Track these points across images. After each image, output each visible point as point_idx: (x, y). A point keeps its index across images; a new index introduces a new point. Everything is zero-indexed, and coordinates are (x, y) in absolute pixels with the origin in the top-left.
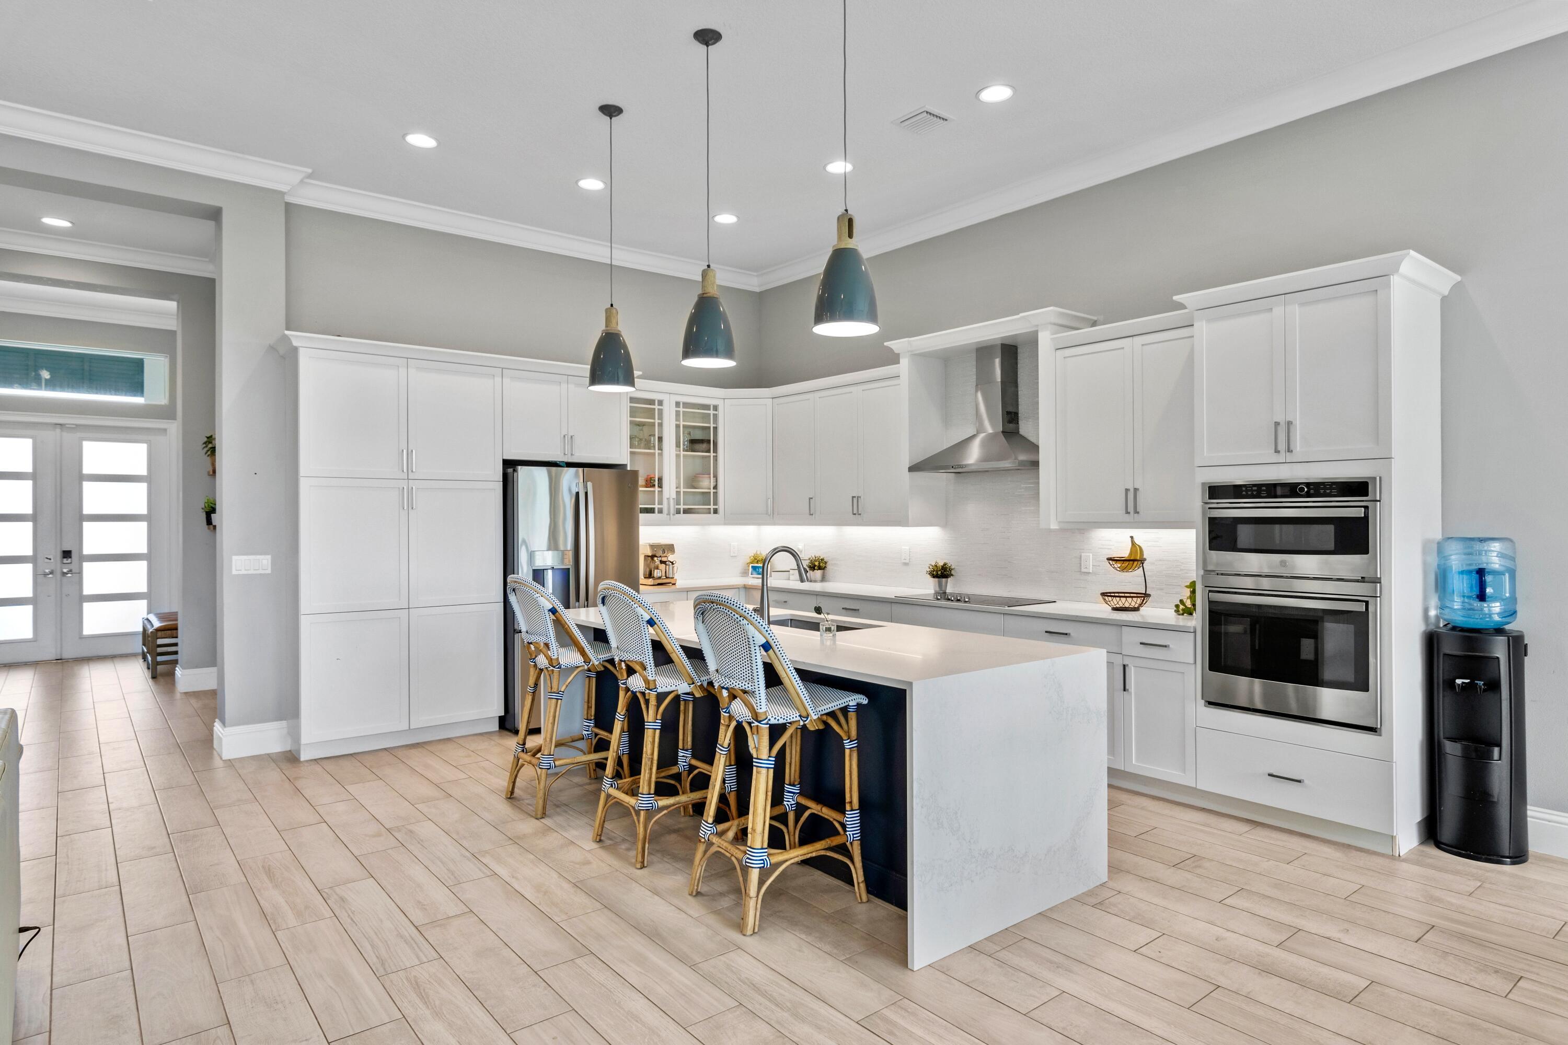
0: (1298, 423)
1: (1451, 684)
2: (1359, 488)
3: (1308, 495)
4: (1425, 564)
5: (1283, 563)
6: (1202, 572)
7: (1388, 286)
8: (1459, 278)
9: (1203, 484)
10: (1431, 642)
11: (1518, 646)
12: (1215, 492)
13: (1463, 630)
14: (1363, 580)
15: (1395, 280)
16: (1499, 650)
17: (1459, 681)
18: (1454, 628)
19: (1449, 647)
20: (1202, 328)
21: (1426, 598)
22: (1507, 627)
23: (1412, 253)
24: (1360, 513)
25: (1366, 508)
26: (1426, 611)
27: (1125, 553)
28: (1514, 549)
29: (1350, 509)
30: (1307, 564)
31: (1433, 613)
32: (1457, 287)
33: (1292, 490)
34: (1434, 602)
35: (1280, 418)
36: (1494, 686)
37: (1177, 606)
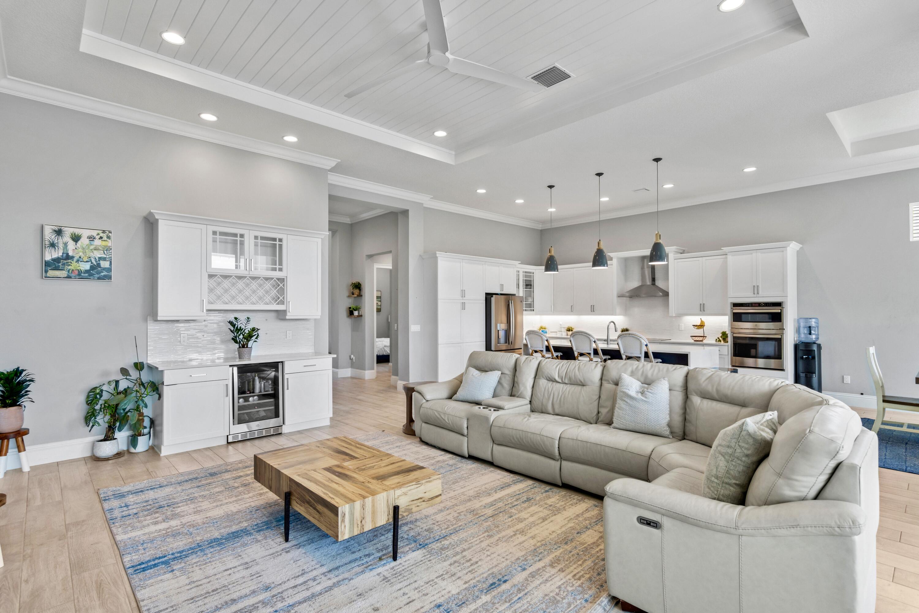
0: (760, 286)
1: (802, 358)
2: (779, 304)
3: (764, 306)
4: (794, 325)
5: (756, 325)
6: (730, 328)
7: (787, 250)
8: (802, 246)
9: (731, 303)
10: (796, 347)
11: (819, 346)
12: (735, 305)
13: (805, 343)
14: (780, 329)
15: (788, 248)
16: (815, 348)
17: (804, 357)
18: (802, 343)
19: (802, 348)
20: (730, 258)
21: (794, 334)
22: (816, 342)
23: (794, 242)
24: (780, 311)
25: (781, 310)
26: (794, 338)
27: (699, 324)
28: (818, 321)
29: (776, 310)
30: (762, 325)
31: (796, 339)
32: (801, 248)
33: (759, 305)
34: (796, 335)
35: (755, 285)
36: (814, 358)
37: (716, 339)
